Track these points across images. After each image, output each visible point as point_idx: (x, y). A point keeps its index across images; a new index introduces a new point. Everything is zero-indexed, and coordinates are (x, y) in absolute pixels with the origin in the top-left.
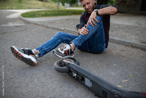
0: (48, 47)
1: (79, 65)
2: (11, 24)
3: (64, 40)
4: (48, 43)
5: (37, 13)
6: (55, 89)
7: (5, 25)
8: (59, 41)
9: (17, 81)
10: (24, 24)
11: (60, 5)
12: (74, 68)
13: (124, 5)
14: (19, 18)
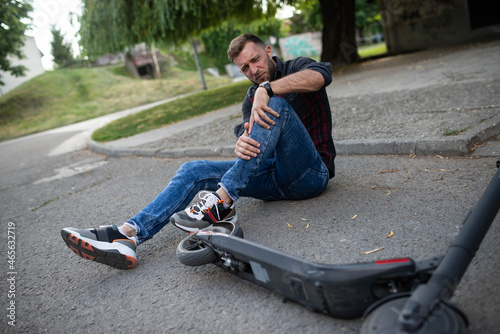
0: (160, 209)
1: (242, 237)
2: (64, 173)
3: (203, 181)
4: (160, 198)
5: (139, 120)
6: (183, 309)
7: (46, 180)
8: (190, 186)
9: (87, 312)
10: (102, 163)
11: (210, 74)
12: (223, 244)
13: (413, 25)
14: (88, 148)
